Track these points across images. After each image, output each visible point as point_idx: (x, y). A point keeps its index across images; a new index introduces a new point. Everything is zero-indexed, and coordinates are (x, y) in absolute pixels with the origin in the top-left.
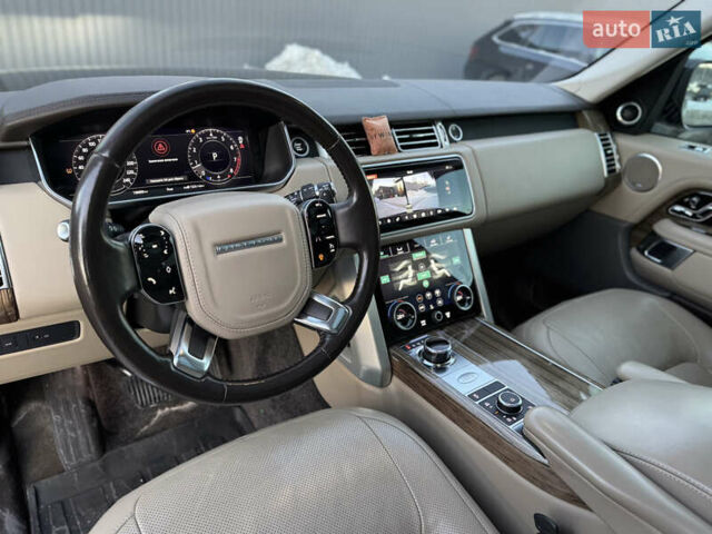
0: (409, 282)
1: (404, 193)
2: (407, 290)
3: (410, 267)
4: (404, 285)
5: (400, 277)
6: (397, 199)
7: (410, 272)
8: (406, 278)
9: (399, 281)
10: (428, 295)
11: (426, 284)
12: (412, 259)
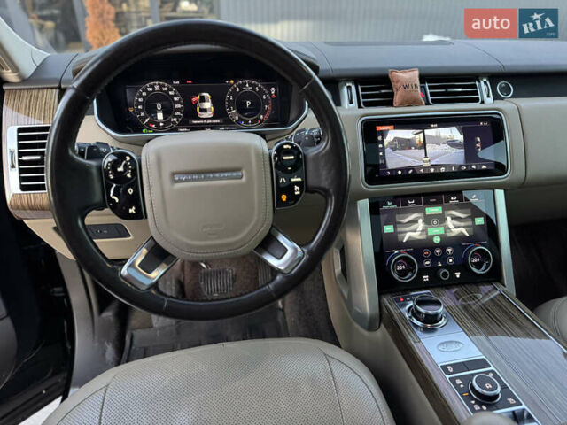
0: (416, 235)
1: (424, 146)
2: (411, 242)
3: (420, 221)
4: (410, 237)
5: (407, 229)
6: (413, 152)
7: (420, 225)
8: (415, 231)
9: (406, 232)
10: (438, 251)
11: (437, 240)
12: (425, 212)
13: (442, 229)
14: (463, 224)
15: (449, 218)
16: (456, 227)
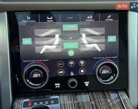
3: (57, 36)
5: (45, 42)
8: (51, 44)
9: (43, 45)
10: (71, 63)
11: (71, 53)
12: (62, 29)
14: (96, 41)
16: (90, 43)
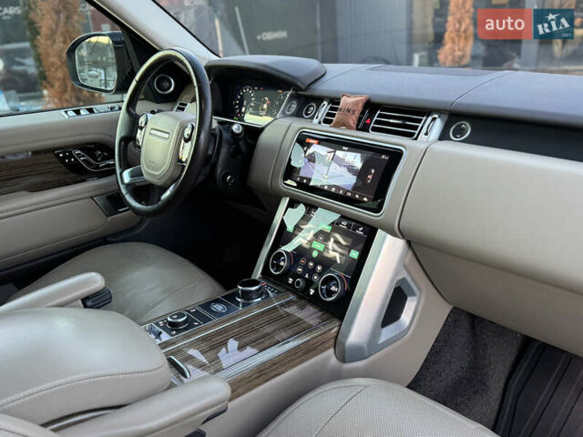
0: (305, 243)
7: (310, 235)
10: (311, 264)
11: (315, 254)
13: (323, 246)
14: (340, 250)
15: (332, 240)
16: (334, 250)
